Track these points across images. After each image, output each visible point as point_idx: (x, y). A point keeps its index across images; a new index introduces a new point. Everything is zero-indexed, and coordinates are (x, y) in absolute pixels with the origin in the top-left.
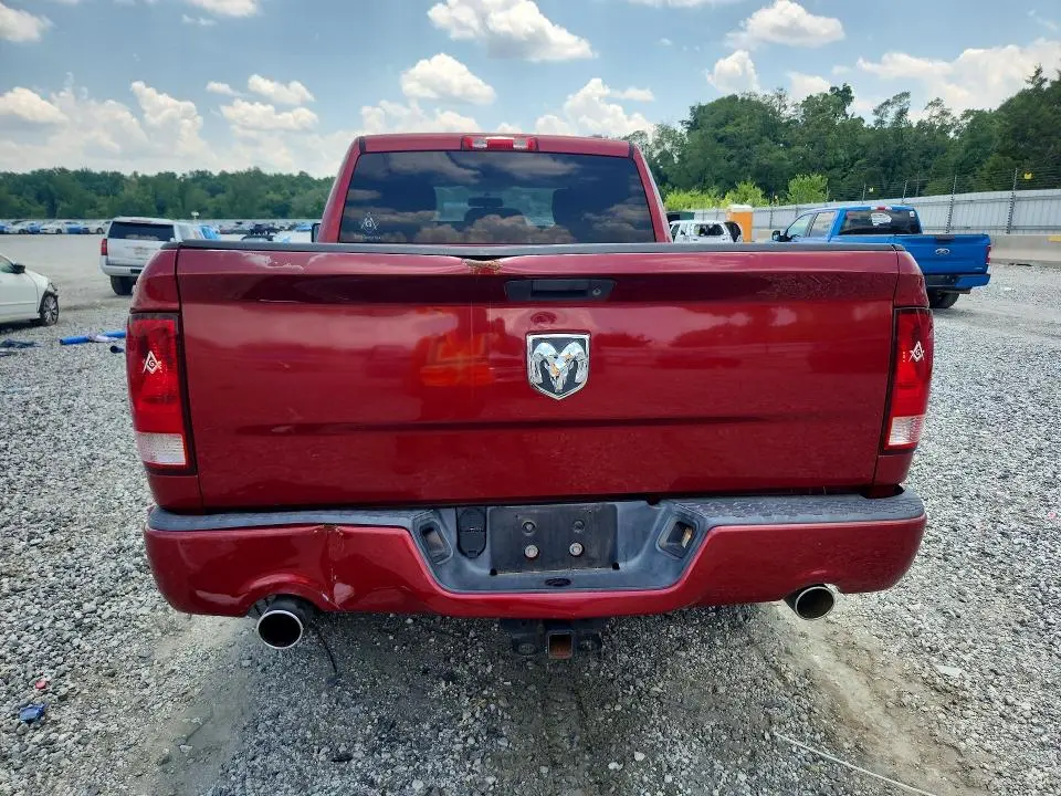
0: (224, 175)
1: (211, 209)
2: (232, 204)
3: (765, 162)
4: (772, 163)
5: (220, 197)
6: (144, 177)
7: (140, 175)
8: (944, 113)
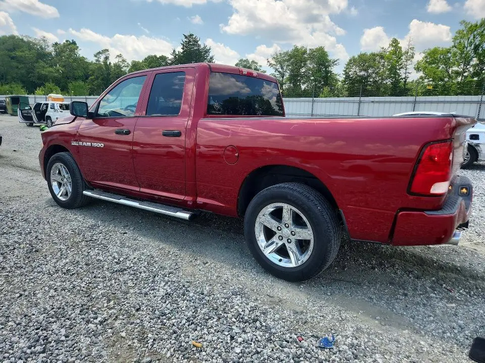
3: (43, 72)
4: (47, 73)
8: (124, 61)
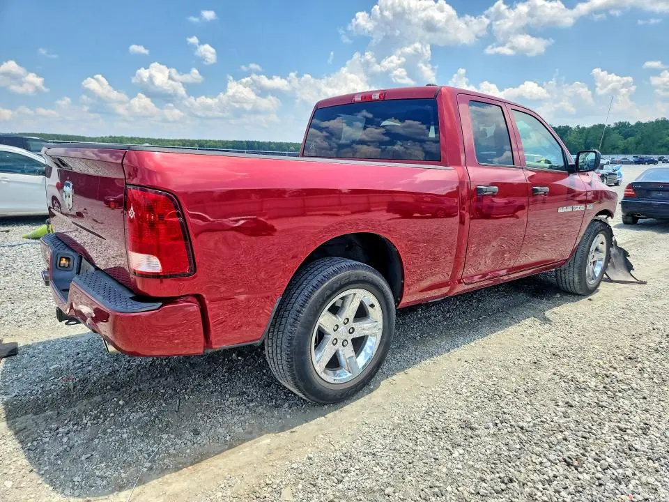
0: (639, 124)
1: (622, 148)
2: (638, 143)
5: (631, 139)
6: (584, 128)
7: (581, 127)
